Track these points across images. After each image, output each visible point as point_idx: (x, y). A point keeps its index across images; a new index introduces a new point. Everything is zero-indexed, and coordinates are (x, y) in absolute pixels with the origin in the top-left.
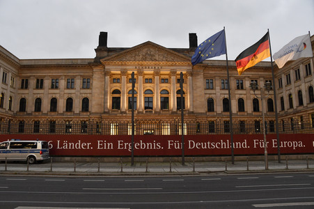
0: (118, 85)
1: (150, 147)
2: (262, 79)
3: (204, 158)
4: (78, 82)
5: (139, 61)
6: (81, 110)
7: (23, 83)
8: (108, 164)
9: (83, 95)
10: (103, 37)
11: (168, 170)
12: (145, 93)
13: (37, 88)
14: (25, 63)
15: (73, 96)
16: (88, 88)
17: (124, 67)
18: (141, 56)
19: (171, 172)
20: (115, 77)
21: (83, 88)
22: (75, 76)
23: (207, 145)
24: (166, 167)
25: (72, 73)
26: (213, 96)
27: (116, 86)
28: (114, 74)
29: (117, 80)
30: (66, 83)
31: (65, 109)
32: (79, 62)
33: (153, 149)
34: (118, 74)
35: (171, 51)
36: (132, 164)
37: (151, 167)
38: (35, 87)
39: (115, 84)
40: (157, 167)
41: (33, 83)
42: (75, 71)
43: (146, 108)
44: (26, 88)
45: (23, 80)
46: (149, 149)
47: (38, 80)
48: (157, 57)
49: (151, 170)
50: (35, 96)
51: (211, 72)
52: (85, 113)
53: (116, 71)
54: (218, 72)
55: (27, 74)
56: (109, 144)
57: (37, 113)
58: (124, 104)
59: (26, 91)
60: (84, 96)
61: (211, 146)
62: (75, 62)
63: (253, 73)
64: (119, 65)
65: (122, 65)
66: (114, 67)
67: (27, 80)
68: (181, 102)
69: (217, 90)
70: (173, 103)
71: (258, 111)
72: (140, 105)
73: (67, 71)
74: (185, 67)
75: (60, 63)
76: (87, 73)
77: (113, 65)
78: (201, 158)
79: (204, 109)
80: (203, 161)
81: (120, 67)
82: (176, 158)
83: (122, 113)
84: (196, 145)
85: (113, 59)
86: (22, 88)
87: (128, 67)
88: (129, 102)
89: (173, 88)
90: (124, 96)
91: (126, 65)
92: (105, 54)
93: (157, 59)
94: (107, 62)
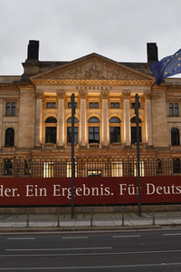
0: (53, 110)
1: (95, 193)
3: (167, 206)
5: (81, 79)
6: (4, 144)
8: (40, 217)
9: (7, 124)
10: (34, 47)
11: (120, 223)
12: (89, 122)
16: (13, 115)
17: (62, 88)
18: (84, 73)
19: (123, 225)
20: (48, 100)
21: (7, 115)
23: (171, 189)
24: (117, 219)
26: (178, 125)
27: (51, 113)
28: (48, 97)
29: (52, 105)
33: (100, 196)
34: (54, 97)
35: (124, 66)
36: (72, 217)
37: (97, 220)
39: (49, 110)
40: (105, 219)
43: (90, 141)
46: (95, 196)
48: (105, 74)
49: (97, 223)
51: (176, 94)
52: (9, 149)
53: (50, 93)
56: (41, 190)
58: (62, 137)
60: (9, 125)
61: (175, 190)
64: (54, 85)
65: (58, 84)
66: (48, 87)
68: (136, 133)
70: (126, 135)
72: (83, 138)
74: (143, 88)
76: (12, 95)
77: (48, 85)
78: (163, 207)
79: (166, 142)
80: (166, 211)
81: (57, 87)
82: (130, 207)
83: (59, 148)
84: (156, 190)
85: (46, 76)
87: (66, 88)
88: (68, 133)
89: (126, 115)
90: (61, 125)
91: (63, 84)
92: (36, 69)
93: (105, 76)
94: (39, 81)
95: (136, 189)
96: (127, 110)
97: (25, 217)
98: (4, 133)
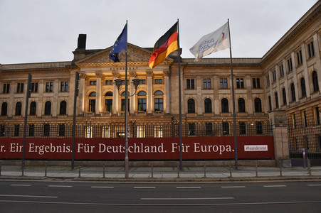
0: (94, 87)
2: (248, 77)
4: (56, 86)
6: (59, 112)
7: (4, 88)
10: (82, 39)
13: (18, 92)
14: (7, 68)
15: (52, 100)
16: (65, 91)
17: (99, 69)
21: (61, 91)
22: (53, 80)
25: (50, 76)
26: (194, 97)
27: (92, 89)
28: (91, 77)
29: (93, 83)
30: (45, 86)
31: (43, 113)
32: (58, 65)
33: (62, 153)
35: (147, 51)
38: (16, 91)
39: (91, 87)
41: (14, 87)
42: (53, 75)
44: (8, 92)
45: (5, 85)
46: (59, 153)
47: (19, 84)
48: (132, 57)
50: (16, 100)
51: (192, 71)
52: (62, 117)
53: (91, 73)
54: (200, 71)
55: (8, 78)
57: (17, 117)
58: (100, 107)
59: (7, 96)
60: (62, 99)
62: (54, 66)
63: (238, 71)
64: (94, 67)
65: (97, 67)
66: (89, 69)
67: (8, 85)
69: (198, 90)
71: (244, 111)
73: (46, 75)
74: (162, 67)
75: (39, 66)
76: (64, 76)
77: (89, 67)
78: (111, 163)
80: (113, 166)
81: (95, 69)
82: (85, 162)
83: (96, 115)
84: (107, 149)
85: (87, 61)
86: (4, 93)
87: (102, 69)
90: (98, 98)
91: (100, 67)
92: (83, 56)
93: (133, 59)
94: (81, 64)
95: (90, 148)
96: (150, 85)
98: (59, 105)
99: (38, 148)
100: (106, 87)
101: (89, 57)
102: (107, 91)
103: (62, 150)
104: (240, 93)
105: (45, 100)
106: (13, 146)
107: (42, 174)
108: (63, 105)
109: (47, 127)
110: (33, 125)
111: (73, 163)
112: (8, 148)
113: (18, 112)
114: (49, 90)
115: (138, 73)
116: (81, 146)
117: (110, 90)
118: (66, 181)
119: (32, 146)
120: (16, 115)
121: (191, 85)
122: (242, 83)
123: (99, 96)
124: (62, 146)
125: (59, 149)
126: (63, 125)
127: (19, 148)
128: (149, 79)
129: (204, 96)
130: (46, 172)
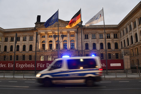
2: (112, 33)
4: (28, 38)
6: (29, 50)
7: (5, 39)
13: (11, 41)
14: (6, 31)
15: (26, 44)
16: (32, 40)
17: (46, 31)
21: (30, 40)
22: (26, 36)
26: (88, 42)
28: (43, 34)
29: (44, 37)
30: (23, 38)
31: (22, 50)
32: (28, 29)
35: (67, 22)
41: (9, 39)
42: (26, 33)
44: (7, 41)
47: (11, 38)
48: (61, 25)
50: (10, 45)
52: (30, 52)
54: (90, 31)
55: (7, 35)
57: (11, 52)
59: (6, 43)
60: (30, 44)
63: (108, 31)
64: (44, 30)
66: (42, 31)
67: (7, 38)
69: (90, 39)
71: (110, 48)
73: (23, 33)
74: (74, 29)
75: (20, 30)
76: (31, 34)
83: (45, 51)
85: (41, 27)
86: (5, 41)
87: (48, 31)
91: (47, 29)
92: (39, 25)
94: (39, 29)
95: (43, 65)
96: (68, 37)
97: (3, 74)
98: (29, 46)
99: (20, 66)
100: (49, 38)
101: (42, 25)
102: (50, 40)
103: (31, 66)
104: (108, 40)
105: (23, 45)
106: (9, 64)
107: (22, 77)
108: (31, 47)
109: (24, 56)
110: (18, 56)
111: (35, 72)
112: (7, 65)
113: (11, 50)
114: (24, 40)
115: (63, 32)
116: (39, 64)
117: (51, 40)
118: (33, 80)
119: (18, 64)
120: (11, 51)
121: (87, 37)
122: (109, 36)
123: (46, 42)
124: (31, 64)
125: (29, 66)
126: (31, 55)
127: (12, 65)
128: (68, 35)
129: (93, 42)
130: (24, 76)
